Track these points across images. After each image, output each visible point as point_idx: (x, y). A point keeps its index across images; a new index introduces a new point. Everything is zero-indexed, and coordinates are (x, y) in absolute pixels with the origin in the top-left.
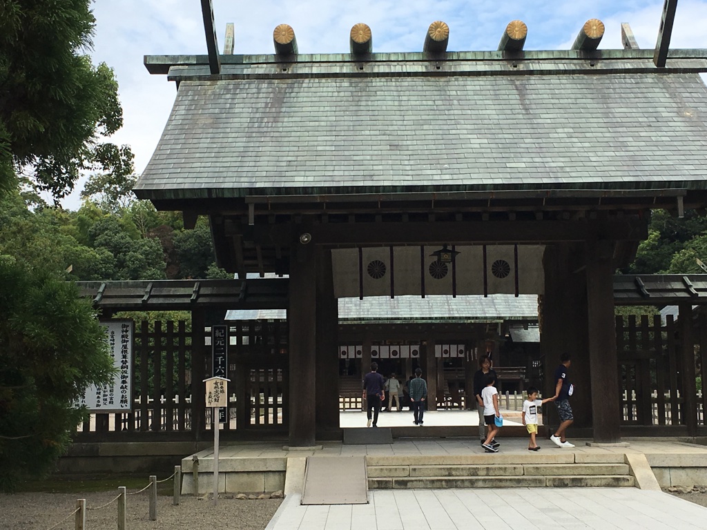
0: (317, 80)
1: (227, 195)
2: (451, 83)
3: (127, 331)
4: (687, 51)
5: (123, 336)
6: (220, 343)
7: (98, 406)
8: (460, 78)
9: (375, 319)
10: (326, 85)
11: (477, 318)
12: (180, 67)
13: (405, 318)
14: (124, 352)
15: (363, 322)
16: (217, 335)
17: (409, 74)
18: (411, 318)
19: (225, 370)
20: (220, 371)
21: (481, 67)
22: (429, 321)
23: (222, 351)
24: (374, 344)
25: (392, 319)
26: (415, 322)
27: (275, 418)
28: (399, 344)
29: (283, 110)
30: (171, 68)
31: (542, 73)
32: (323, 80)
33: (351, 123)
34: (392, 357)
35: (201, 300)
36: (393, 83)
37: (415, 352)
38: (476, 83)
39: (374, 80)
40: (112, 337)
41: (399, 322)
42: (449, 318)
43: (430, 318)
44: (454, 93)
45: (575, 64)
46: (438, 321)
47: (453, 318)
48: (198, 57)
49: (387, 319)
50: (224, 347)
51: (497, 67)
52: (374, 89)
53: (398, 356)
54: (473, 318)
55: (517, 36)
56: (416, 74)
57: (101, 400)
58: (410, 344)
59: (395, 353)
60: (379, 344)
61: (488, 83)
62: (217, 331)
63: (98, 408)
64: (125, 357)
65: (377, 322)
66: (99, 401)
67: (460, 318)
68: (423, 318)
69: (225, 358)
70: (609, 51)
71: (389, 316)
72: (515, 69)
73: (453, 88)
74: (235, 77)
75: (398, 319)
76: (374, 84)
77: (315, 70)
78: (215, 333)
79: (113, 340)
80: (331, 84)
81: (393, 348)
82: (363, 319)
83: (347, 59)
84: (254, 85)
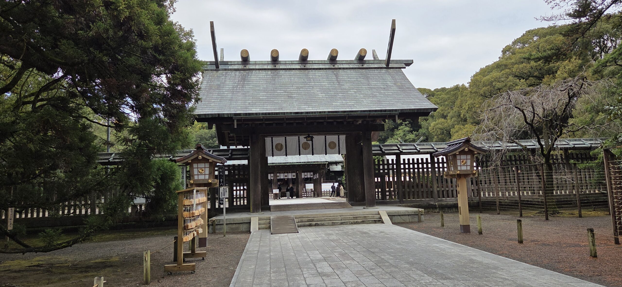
0: (258, 71)
1: (226, 116)
2: (310, 72)
4: (397, 61)
5: (182, 171)
6: (221, 174)
8: (313, 71)
10: (262, 73)
11: (318, 162)
13: (290, 163)
16: (220, 171)
17: (294, 69)
18: (293, 163)
20: (222, 185)
21: (321, 66)
22: (300, 164)
23: (222, 177)
25: (285, 163)
26: (295, 164)
27: (244, 202)
29: (245, 83)
32: (261, 71)
33: (272, 88)
34: (285, 178)
36: (288, 72)
37: (294, 176)
38: (320, 72)
39: (280, 71)
41: (288, 164)
42: (307, 162)
44: (311, 76)
45: (356, 65)
46: (303, 163)
47: (309, 162)
48: (210, 62)
49: (284, 163)
51: (327, 66)
52: (280, 75)
53: (287, 177)
54: (316, 162)
55: (334, 54)
56: (296, 69)
58: (292, 173)
61: (324, 72)
62: (220, 169)
67: (312, 162)
69: (223, 179)
72: (334, 67)
73: (310, 74)
76: (280, 73)
77: (257, 67)
80: (264, 72)
81: (285, 174)
82: (274, 163)
83: (270, 63)
84: (233, 73)
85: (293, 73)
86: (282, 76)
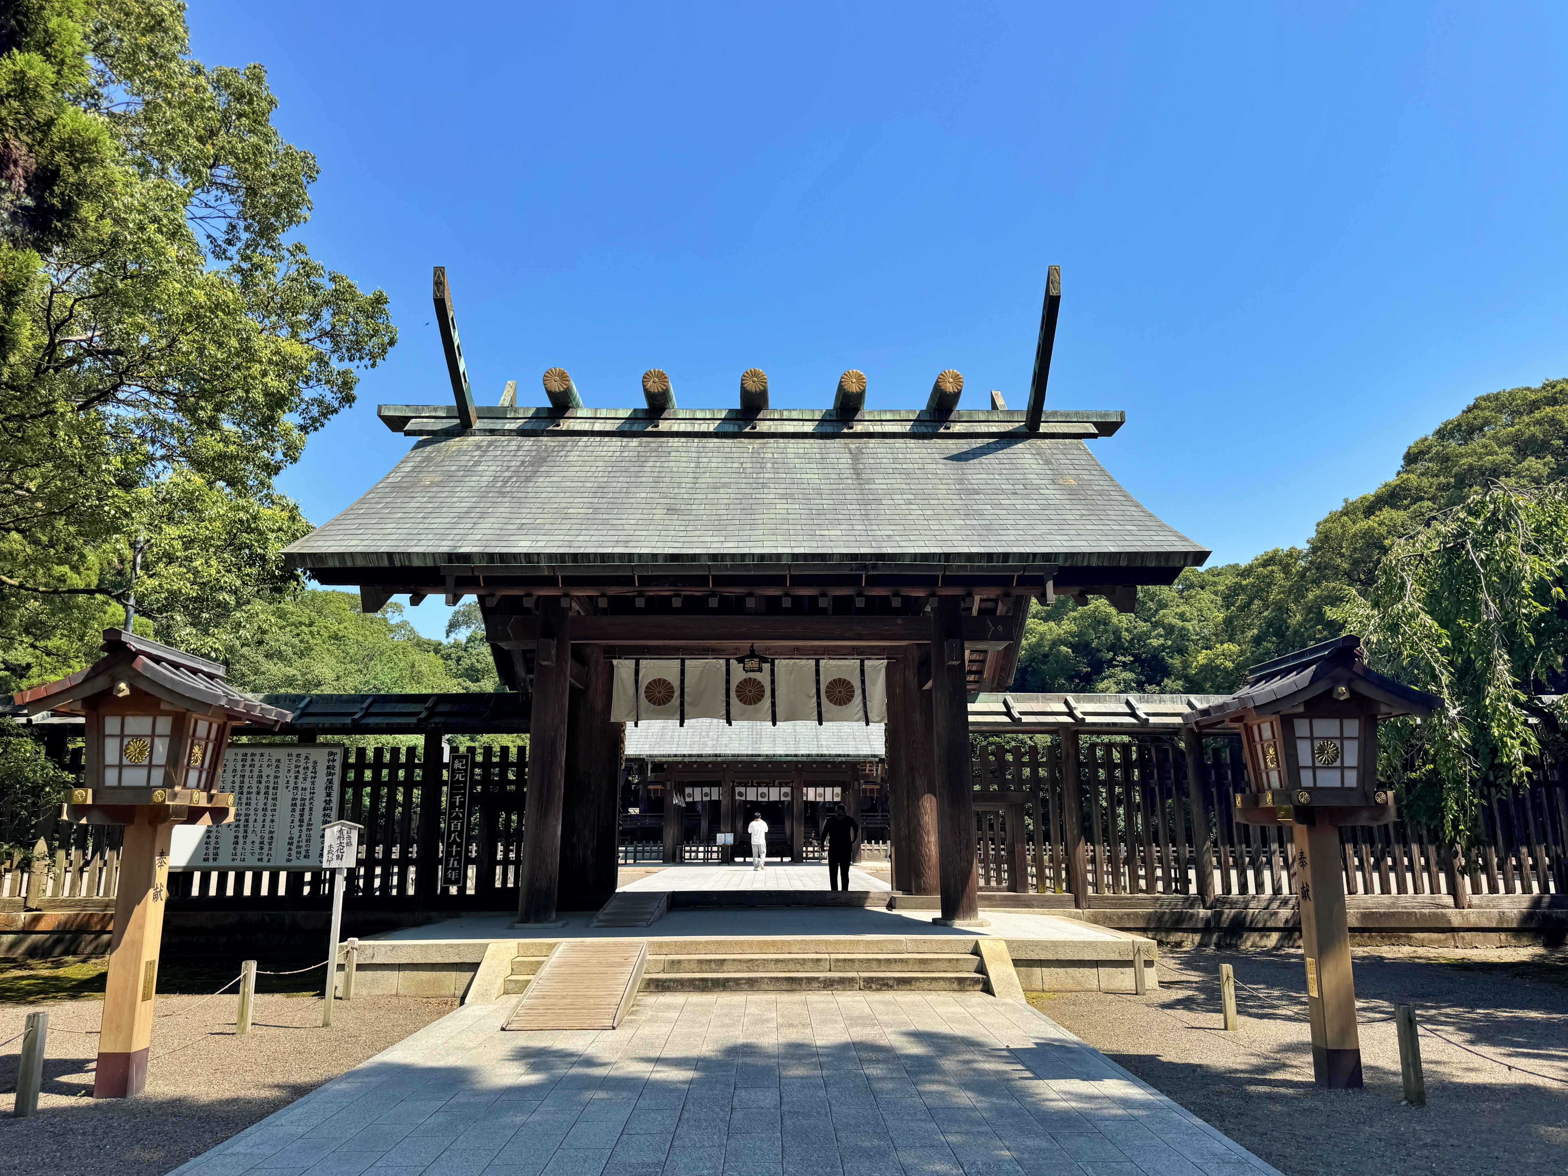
0: (598, 439)
3: (334, 760)
4: (1068, 414)
6: (459, 777)
7: (289, 860)
8: (781, 440)
12: (425, 420)
14: (329, 787)
16: (456, 766)
19: (463, 813)
20: (457, 815)
23: (461, 788)
24: (740, 785)
26: (780, 759)
27: (505, 879)
28: (768, 785)
29: (543, 469)
30: (413, 421)
31: (885, 435)
32: (607, 439)
35: (434, 720)
36: (695, 443)
38: (800, 446)
39: (671, 440)
40: (314, 768)
41: (760, 759)
42: (818, 755)
43: (796, 756)
45: (926, 427)
50: (465, 782)
55: (854, 389)
57: (294, 853)
58: (781, 785)
59: (763, 795)
60: (746, 785)
63: (288, 864)
64: (329, 795)
66: (290, 855)
68: (787, 756)
70: (970, 412)
71: (750, 752)
74: (494, 432)
75: (759, 755)
76: (669, 444)
79: (315, 772)
80: (616, 442)
84: (515, 442)
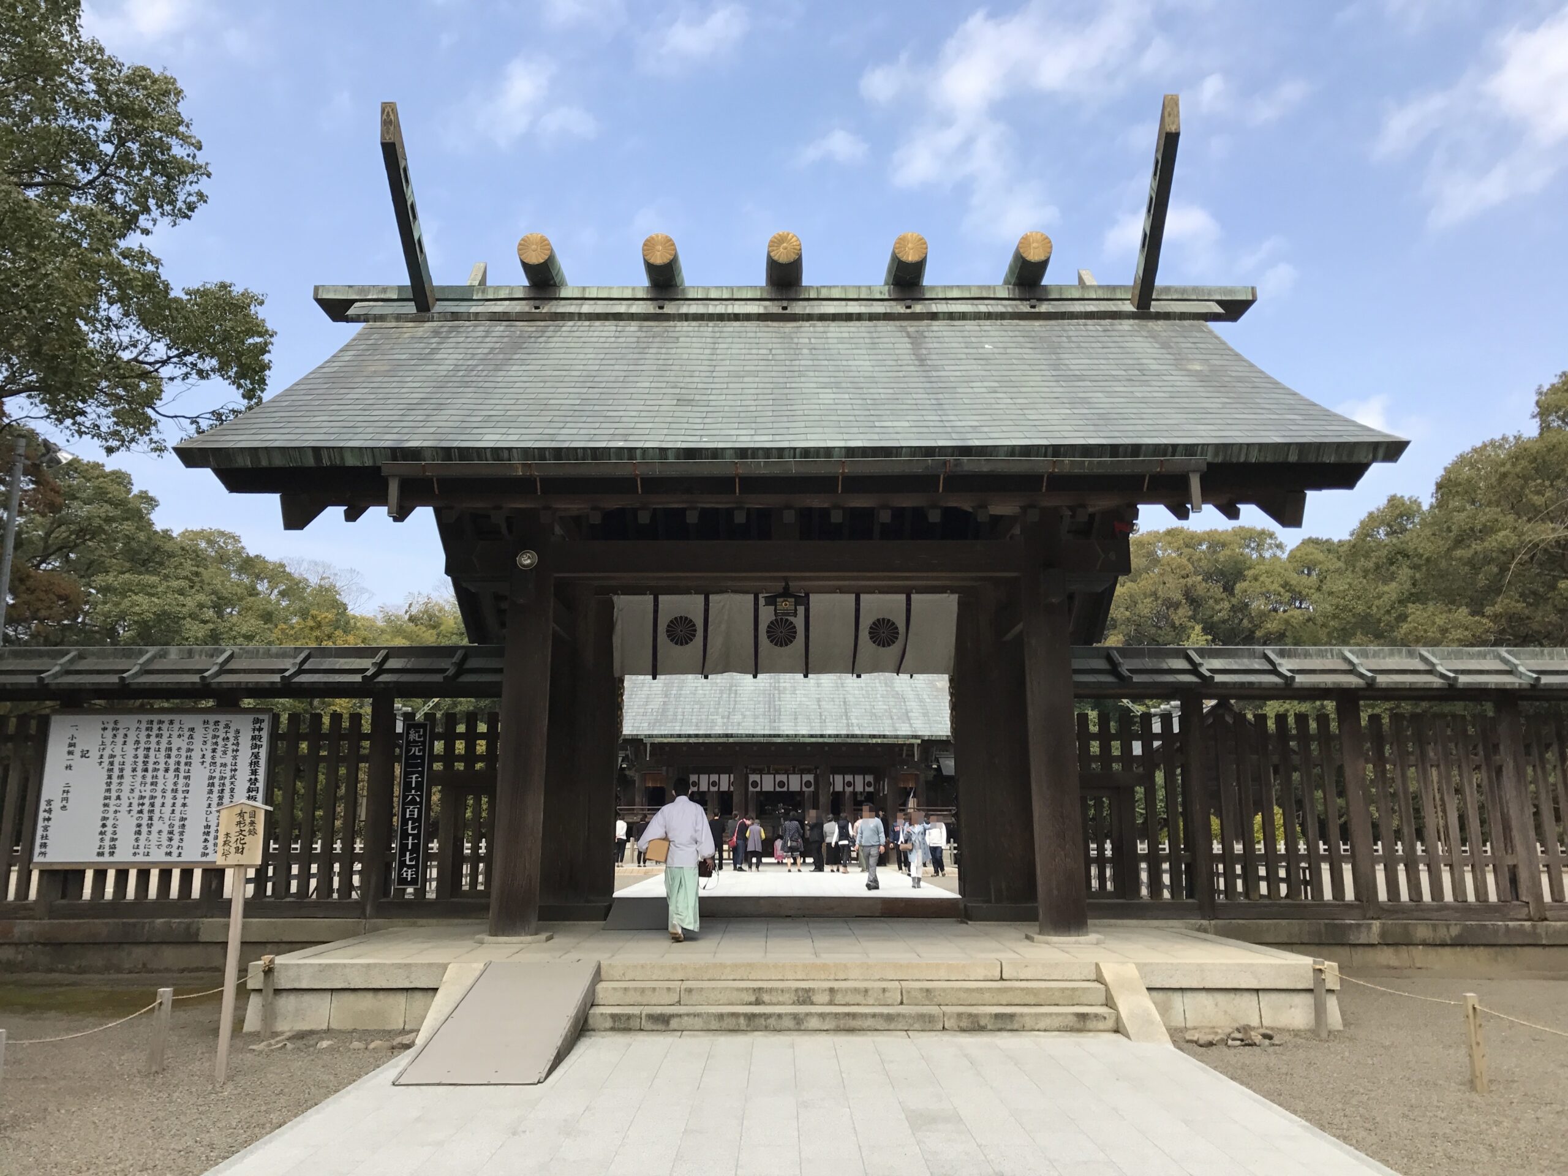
0: (586, 322)
2: (803, 329)
3: (260, 729)
4: (1184, 290)
5: (254, 738)
6: (415, 751)
7: (204, 855)
8: (819, 324)
9: (748, 736)
10: (601, 328)
11: (884, 736)
12: (371, 303)
13: (787, 736)
14: (254, 764)
15: (731, 740)
17: (736, 317)
18: (796, 736)
19: (421, 797)
21: (853, 308)
22: (820, 740)
23: (416, 765)
24: (754, 772)
26: (802, 740)
28: (787, 773)
29: (517, 356)
30: (357, 304)
31: (951, 316)
32: (597, 323)
33: (623, 374)
34: (778, 789)
35: (383, 678)
36: (709, 328)
37: (808, 784)
38: (843, 329)
39: (679, 324)
40: (236, 738)
41: (779, 740)
43: (822, 736)
44: (807, 341)
46: (832, 740)
47: (853, 736)
48: (401, 288)
50: (422, 758)
51: (879, 308)
52: (677, 334)
53: (785, 789)
54: (879, 736)
55: (911, 257)
56: (748, 317)
57: (210, 845)
58: (802, 772)
59: (781, 784)
60: (761, 772)
61: (863, 329)
62: (412, 731)
63: (204, 859)
64: (254, 772)
65: (749, 740)
66: (206, 848)
67: (862, 736)
69: (422, 777)
70: (1060, 288)
71: (767, 732)
72: (908, 311)
73: (803, 335)
74: (455, 316)
75: (779, 736)
76: (677, 329)
77: (587, 308)
78: (408, 733)
79: (238, 744)
80: (610, 326)
81: (779, 778)
82: (731, 736)
83: (640, 295)
84: (482, 328)
85: (731, 329)
86: (681, 339)
